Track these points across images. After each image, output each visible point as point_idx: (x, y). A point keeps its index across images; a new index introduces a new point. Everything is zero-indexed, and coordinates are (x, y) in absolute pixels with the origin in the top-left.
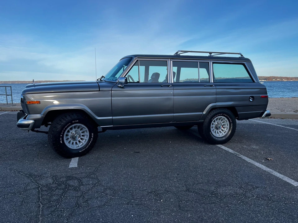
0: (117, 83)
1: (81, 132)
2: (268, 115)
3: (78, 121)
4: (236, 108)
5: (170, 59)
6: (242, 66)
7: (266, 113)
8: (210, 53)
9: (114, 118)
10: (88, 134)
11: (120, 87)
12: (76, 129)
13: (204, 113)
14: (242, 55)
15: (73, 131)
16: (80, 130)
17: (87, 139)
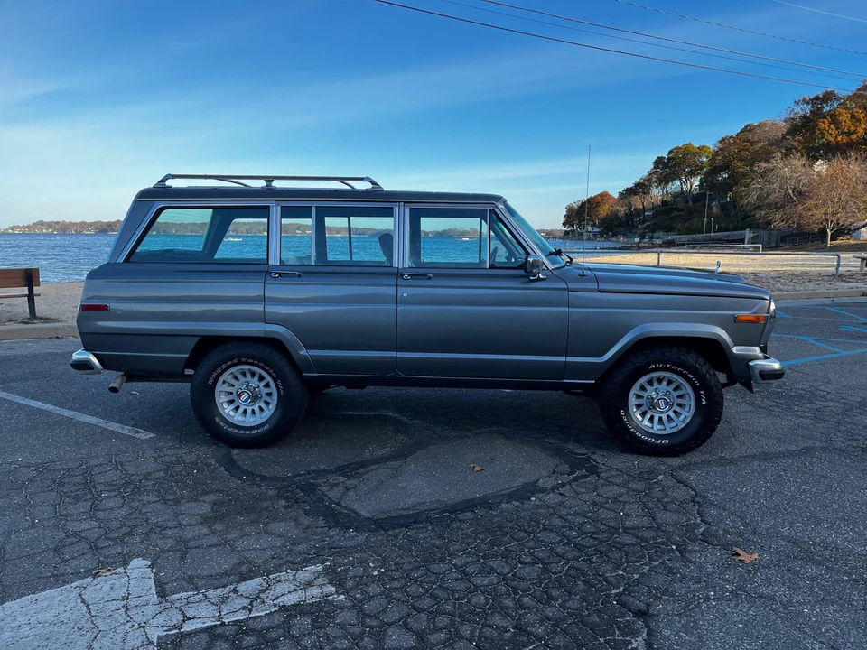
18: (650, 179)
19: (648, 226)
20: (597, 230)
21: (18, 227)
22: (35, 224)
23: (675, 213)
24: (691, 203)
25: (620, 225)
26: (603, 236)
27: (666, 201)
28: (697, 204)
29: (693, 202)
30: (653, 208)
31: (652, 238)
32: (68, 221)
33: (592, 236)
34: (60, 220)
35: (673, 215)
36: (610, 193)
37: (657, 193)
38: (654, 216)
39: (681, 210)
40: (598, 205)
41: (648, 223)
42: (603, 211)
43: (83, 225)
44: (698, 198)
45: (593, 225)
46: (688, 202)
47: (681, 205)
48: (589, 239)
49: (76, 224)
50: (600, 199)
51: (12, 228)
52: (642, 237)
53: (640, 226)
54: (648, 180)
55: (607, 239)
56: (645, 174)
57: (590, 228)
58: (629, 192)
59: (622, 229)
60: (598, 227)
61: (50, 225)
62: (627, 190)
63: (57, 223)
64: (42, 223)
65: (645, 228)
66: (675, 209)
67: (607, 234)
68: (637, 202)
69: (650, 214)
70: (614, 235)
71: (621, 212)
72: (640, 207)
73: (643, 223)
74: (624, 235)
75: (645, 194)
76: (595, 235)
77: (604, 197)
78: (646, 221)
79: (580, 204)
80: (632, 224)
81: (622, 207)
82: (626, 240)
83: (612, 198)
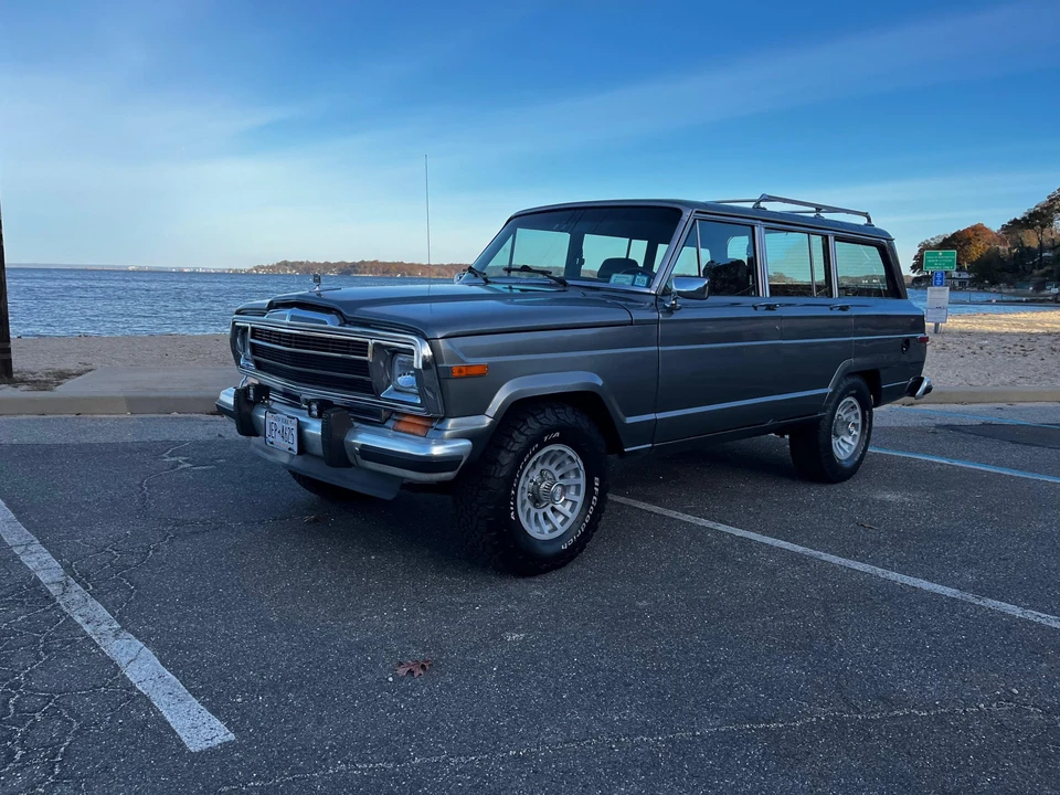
0: (655, 295)
1: (557, 474)
2: (928, 390)
3: (558, 434)
4: (883, 373)
5: (759, 222)
6: (874, 251)
7: (925, 384)
8: (819, 209)
9: (660, 416)
10: (582, 481)
11: (671, 310)
12: (546, 466)
13: (829, 390)
14: (869, 220)
15: (535, 476)
16: (557, 468)
17: (580, 499)
18: (1052, 206)
19: (1051, 271)
20: (966, 276)
21: (262, 267)
22: (279, 264)
25: (1003, 269)
26: (975, 286)
30: (1053, 248)
32: (311, 261)
33: (957, 284)
34: (305, 260)
36: (987, 225)
40: (968, 241)
41: (1049, 268)
42: (976, 251)
43: (327, 266)
45: (960, 270)
48: (954, 288)
49: (319, 264)
50: (972, 234)
51: (257, 268)
52: (1040, 287)
53: (1036, 272)
54: (1046, 208)
55: (982, 289)
56: (1043, 199)
58: (1015, 226)
59: (1008, 276)
60: (969, 272)
61: (294, 265)
62: (1015, 222)
63: (301, 263)
64: (286, 263)
65: (1043, 275)
67: (982, 282)
68: (1031, 239)
69: (1050, 255)
70: (993, 283)
71: (1004, 251)
72: (1035, 244)
73: (1040, 267)
74: (1010, 284)
75: (1043, 226)
76: (962, 283)
77: (978, 231)
78: (1046, 264)
79: (941, 240)
80: (1024, 268)
81: (1005, 244)
82: (1013, 290)
83: (991, 233)
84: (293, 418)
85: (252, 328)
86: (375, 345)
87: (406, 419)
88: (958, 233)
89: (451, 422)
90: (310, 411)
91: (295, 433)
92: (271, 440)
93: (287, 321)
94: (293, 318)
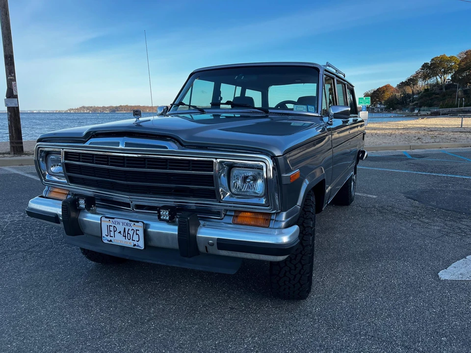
0: (321, 117)
18: (418, 76)
19: (417, 104)
20: (383, 106)
23: (434, 96)
24: (444, 90)
25: (398, 103)
26: (387, 111)
27: (428, 89)
28: (447, 91)
29: (446, 89)
30: (418, 93)
31: (419, 111)
33: (380, 110)
35: (433, 97)
36: (391, 85)
37: (421, 84)
38: (421, 98)
39: (438, 94)
40: (384, 92)
41: (416, 102)
42: (387, 95)
43: (104, 108)
44: (449, 86)
45: (381, 104)
46: (442, 89)
47: (438, 91)
48: (378, 112)
50: (385, 88)
52: (413, 110)
53: (411, 104)
54: (415, 77)
55: (389, 112)
56: (414, 73)
57: (378, 106)
58: (403, 85)
59: (400, 106)
60: (384, 105)
62: (402, 83)
65: (414, 105)
66: (434, 93)
67: (389, 109)
68: (409, 90)
69: (417, 96)
70: (394, 109)
71: (398, 95)
72: (411, 92)
73: (413, 102)
74: (401, 109)
75: (414, 85)
76: (382, 109)
77: (387, 87)
78: (415, 101)
79: (373, 92)
80: (406, 102)
81: (399, 93)
82: (402, 112)
83: (393, 88)
84: (138, 222)
85: (66, 152)
86: (221, 163)
87: (241, 214)
88: (380, 88)
89: (284, 214)
90: (159, 216)
91: (141, 233)
92: (109, 238)
93: (120, 147)
94: (127, 144)
